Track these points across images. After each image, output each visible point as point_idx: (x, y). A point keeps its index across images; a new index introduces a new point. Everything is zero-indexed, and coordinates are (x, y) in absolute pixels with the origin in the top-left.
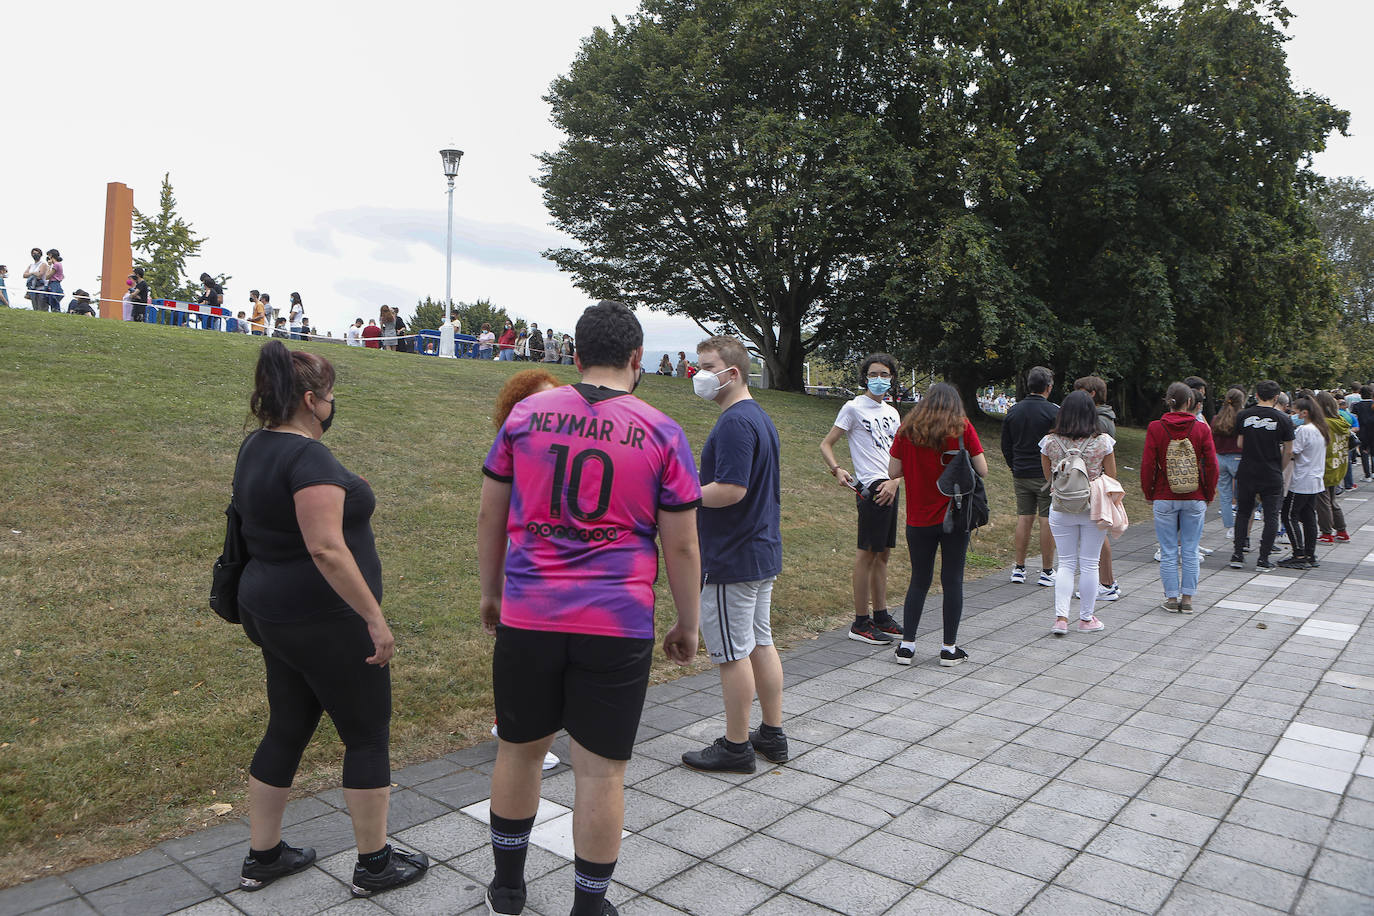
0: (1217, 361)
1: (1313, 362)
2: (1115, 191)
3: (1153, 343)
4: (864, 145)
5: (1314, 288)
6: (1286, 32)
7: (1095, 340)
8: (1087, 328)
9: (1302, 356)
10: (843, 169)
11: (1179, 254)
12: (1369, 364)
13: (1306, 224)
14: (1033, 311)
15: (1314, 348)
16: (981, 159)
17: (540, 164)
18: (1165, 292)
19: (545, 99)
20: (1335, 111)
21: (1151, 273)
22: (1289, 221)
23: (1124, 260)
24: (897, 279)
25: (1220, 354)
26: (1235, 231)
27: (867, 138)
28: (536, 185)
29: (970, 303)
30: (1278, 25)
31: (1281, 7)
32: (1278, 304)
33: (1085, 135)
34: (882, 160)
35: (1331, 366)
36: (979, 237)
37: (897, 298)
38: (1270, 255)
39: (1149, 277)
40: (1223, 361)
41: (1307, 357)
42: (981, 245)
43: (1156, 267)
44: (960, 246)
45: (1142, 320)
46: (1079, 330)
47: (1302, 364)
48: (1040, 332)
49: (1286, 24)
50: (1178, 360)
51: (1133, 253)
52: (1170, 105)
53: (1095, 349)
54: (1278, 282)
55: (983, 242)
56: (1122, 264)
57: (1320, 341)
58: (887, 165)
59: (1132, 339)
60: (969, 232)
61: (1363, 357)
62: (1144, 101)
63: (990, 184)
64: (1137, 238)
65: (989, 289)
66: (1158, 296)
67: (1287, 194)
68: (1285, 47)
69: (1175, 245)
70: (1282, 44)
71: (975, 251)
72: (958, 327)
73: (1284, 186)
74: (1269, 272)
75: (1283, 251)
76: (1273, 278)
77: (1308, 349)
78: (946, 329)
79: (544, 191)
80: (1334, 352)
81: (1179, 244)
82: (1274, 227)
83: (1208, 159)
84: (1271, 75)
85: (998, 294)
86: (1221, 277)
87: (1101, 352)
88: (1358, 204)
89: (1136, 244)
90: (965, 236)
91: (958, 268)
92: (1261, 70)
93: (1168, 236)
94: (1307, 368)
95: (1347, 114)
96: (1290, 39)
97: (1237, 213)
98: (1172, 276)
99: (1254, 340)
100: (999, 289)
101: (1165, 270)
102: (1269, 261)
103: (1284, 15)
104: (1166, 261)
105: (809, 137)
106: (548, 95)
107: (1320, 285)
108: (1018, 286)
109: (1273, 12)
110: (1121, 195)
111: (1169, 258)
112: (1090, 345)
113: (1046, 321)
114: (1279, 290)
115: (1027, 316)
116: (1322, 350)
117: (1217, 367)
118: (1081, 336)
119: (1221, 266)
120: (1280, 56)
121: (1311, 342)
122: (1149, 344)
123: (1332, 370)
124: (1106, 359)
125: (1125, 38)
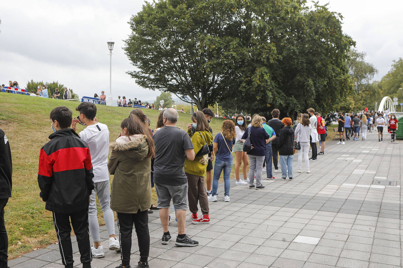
0: (324, 106)
1: (345, 105)
2: (301, 61)
3: (309, 102)
4: (235, 46)
5: (348, 88)
6: (342, 22)
7: (295, 101)
8: (293, 98)
9: (342, 104)
10: (230, 53)
11: (316, 78)
12: (359, 106)
13: (345, 69)
14: (279, 93)
15: (346, 101)
16: (267, 52)
17: (124, 43)
18: (313, 89)
19: (128, 23)
20: (353, 41)
21: (310, 84)
22: (341, 69)
23: (302, 79)
24: (244, 84)
25: (325, 104)
26: (330, 72)
27: (235, 44)
28: (123, 50)
29: (264, 91)
30: (340, 20)
31: (341, 15)
32: (339, 92)
33: (293, 46)
34: (239, 51)
35: (350, 107)
36: (266, 73)
37: (244, 90)
38: (337, 78)
39: (309, 85)
40: (326, 106)
41: (344, 104)
42: (267, 76)
43: (311, 82)
44: (262, 76)
45: (307, 95)
46: (291, 98)
47: (343, 106)
48: (281, 99)
49: (342, 19)
50: (315, 106)
51: (304, 78)
52: (315, 39)
53: (295, 104)
54: (340, 86)
55: (268, 75)
56: (302, 81)
57: (347, 99)
58: (241, 52)
59: (304, 101)
60: (264, 72)
61: (358, 104)
62: (308, 37)
63: (270, 59)
64: (305, 74)
65: (269, 88)
66: (311, 90)
67: (341, 62)
68: (341, 25)
69: (315, 75)
70: (341, 24)
71: (266, 77)
72: (261, 98)
73: (341, 60)
74: (338, 83)
75: (341, 77)
76: (338, 85)
77: (344, 102)
78: (258, 99)
79: (126, 52)
80: (351, 103)
81: (316, 75)
82: (338, 70)
83: (324, 53)
84: (338, 32)
85: (271, 89)
86: (326, 84)
87: (297, 104)
88: (356, 57)
89: (305, 75)
90: (263, 73)
91: (262, 82)
92: (336, 30)
93: (313, 73)
94: (344, 107)
95: (355, 42)
96: (343, 23)
97: (330, 67)
98: (315, 84)
99: (333, 101)
100: (271, 87)
101: (313, 83)
102: (337, 80)
103: (341, 17)
104: (313, 81)
105: (219, 43)
106: (129, 21)
107: (350, 86)
108: (275, 86)
109: (339, 16)
110: (302, 62)
111: (313, 79)
112: (294, 103)
113: (283, 96)
114: (340, 88)
115: (278, 95)
116: (348, 102)
117: (324, 108)
118: (292, 100)
119: (326, 82)
120: (340, 27)
121: (345, 100)
122: (308, 102)
123: (350, 108)
124: (298, 106)
125: (304, 20)
